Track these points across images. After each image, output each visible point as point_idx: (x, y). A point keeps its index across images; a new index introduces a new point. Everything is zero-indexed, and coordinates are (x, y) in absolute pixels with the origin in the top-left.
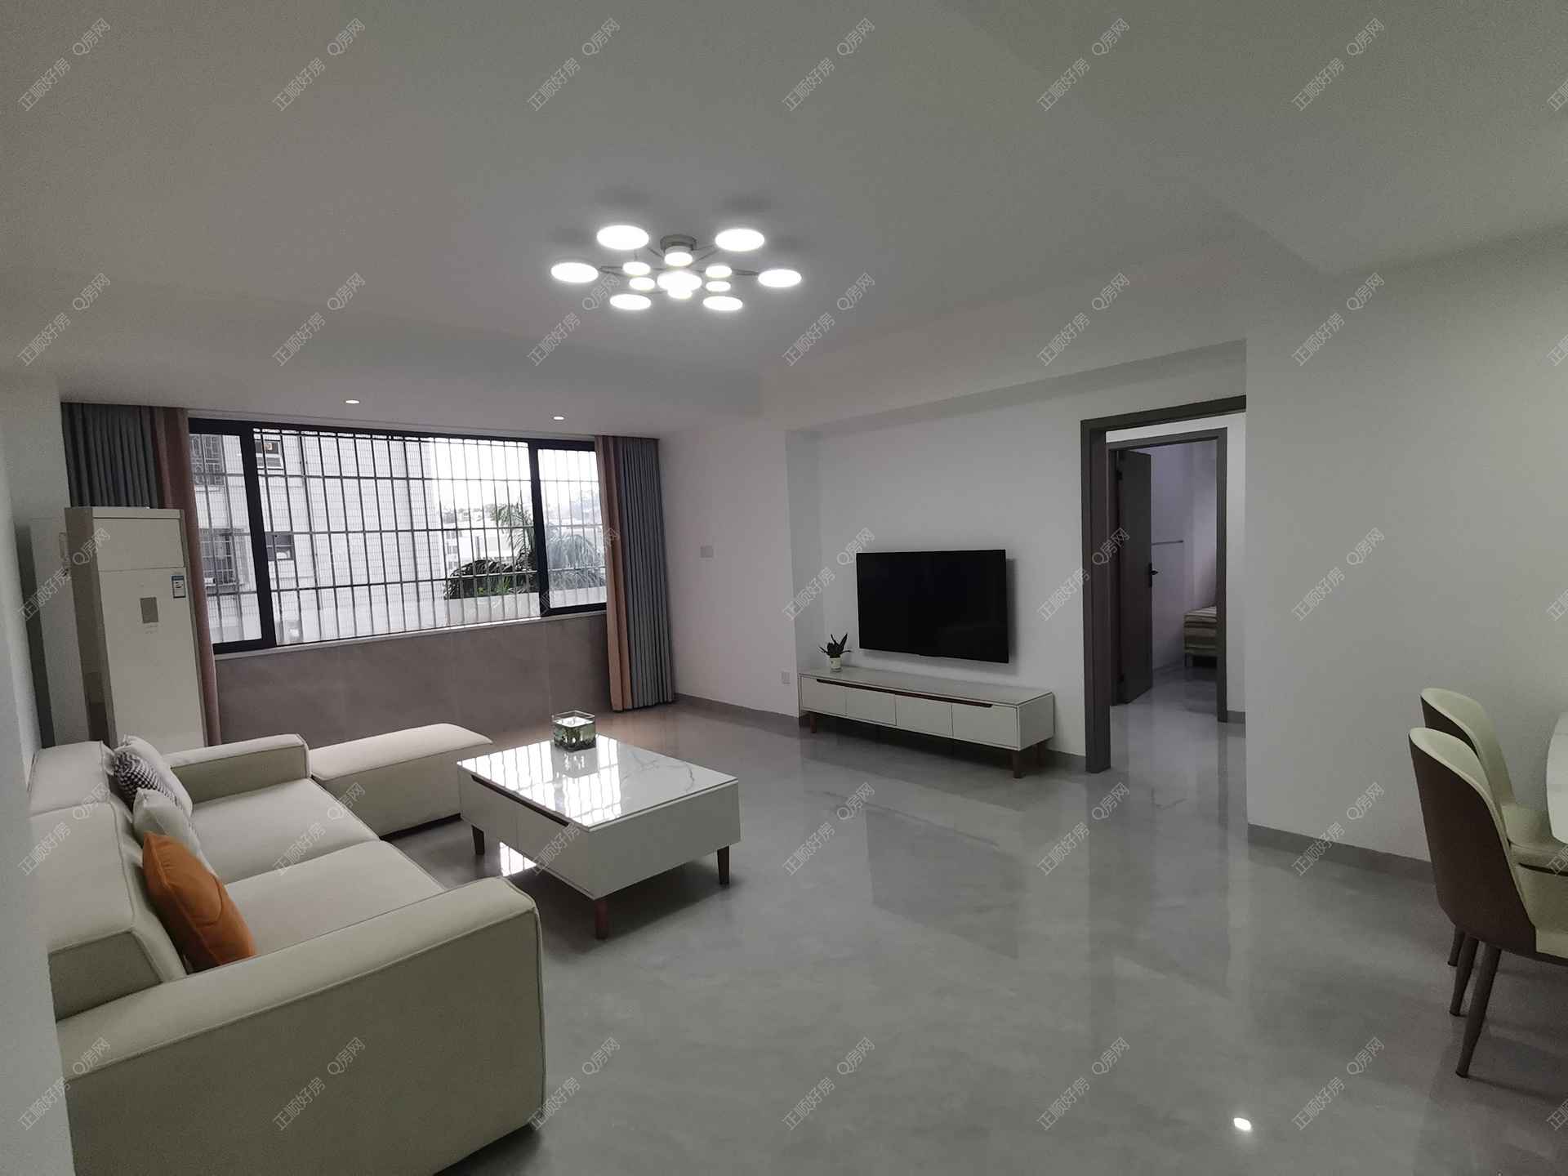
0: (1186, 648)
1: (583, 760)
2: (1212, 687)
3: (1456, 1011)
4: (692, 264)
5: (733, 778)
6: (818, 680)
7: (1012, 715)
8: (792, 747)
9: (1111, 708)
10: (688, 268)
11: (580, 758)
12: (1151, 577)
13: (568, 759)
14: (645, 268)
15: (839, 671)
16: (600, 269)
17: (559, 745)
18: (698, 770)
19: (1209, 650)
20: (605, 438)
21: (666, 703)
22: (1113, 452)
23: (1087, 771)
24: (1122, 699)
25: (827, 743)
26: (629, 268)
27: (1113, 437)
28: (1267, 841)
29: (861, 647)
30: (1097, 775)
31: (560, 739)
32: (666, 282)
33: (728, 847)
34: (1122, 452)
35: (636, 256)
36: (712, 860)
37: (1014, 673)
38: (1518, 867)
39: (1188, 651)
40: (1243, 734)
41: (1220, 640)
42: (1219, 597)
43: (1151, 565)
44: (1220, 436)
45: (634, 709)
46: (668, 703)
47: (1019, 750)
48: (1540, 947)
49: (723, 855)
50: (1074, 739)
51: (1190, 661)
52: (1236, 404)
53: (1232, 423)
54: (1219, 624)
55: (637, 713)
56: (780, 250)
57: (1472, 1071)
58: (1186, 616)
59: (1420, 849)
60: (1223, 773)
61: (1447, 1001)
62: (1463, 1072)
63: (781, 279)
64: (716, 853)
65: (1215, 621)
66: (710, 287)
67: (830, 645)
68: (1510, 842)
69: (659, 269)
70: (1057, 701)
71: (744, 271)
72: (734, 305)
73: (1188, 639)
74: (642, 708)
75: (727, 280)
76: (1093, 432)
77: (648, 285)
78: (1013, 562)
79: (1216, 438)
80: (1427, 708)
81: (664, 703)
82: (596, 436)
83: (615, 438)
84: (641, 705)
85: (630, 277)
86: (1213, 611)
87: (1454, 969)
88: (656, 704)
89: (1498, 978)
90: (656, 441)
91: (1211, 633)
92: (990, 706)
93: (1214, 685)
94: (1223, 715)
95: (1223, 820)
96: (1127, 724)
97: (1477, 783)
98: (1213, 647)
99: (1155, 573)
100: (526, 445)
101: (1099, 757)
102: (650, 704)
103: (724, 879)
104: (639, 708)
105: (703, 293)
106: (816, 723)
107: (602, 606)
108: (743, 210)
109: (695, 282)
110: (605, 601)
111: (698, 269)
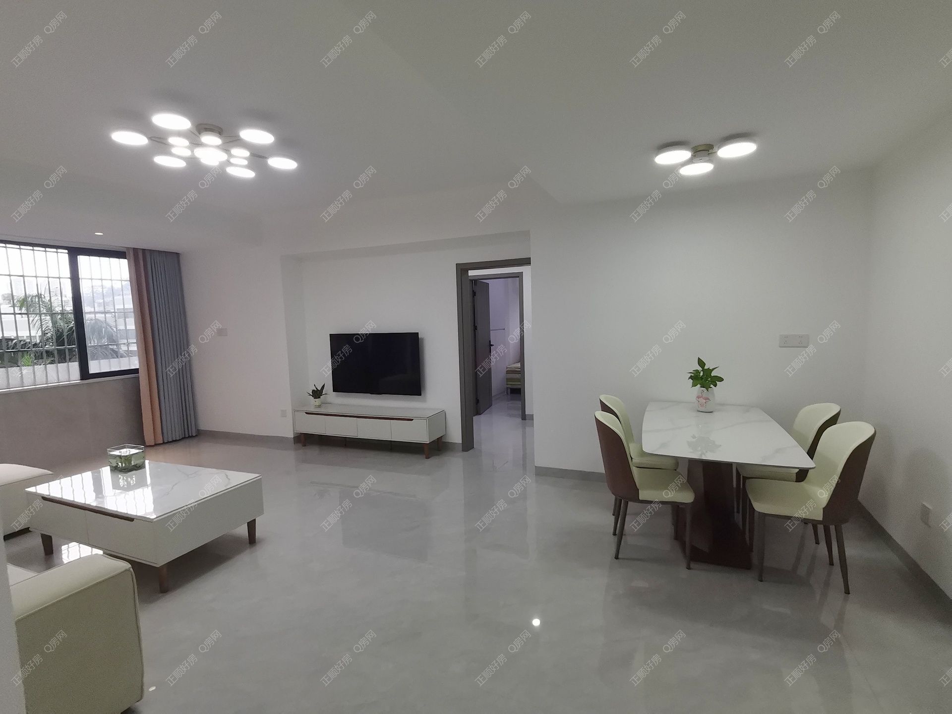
0: (507, 385)
1: (134, 479)
2: (518, 404)
3: (615, 534)
4: (220, 145)
5: (257, 475)
6: (306, 413)
7: (423, 424)
8: (290, 456)
9: (474, 417)
10: (218, 147)
11: (133, 477)
12: (490, 348)
13: (122, 479)
14: (186, 142)
15: (319, 406)
16: (150, 138)
17: (115, 469)
18: (231, 473)
19: (516, 385)
20: (135, 250)
21: (190, 437)
22: (472, 281)
23: (463, 451)
24: (478, 413)
25: (313, 452)
26: (172, 140)
27: (472, 273)
28: (543, 473)
29: (334, 391)
30: (466, 452)
31: (115, 465)
32: (199, 153)
33: (255, 520)
34: (475, 281)
35: (179, 134)
36: (242, 531)
37: (425, 401)
38: (634, 468)
39: (507, 386)
40: (533, 426)
41: (522, 380)
42: (521, 359)
43: (490, 341)
44: (519, 276)
45: (164, 443)
46: (192, 437)
47: (428, 443)
48: (641, 498)
49: (252, 525)
50: (455, 435)
51: (509, 391)
52: (526, 262)
53: (525, 270)
54: (521, 371)
55: (167, 446)
56: (285, 146)
57: (619, 557)
58: (507, 368)
59: (600, 468)
60: (524, 445)
61: (612, 530)
62: (617, 558)
63: (284, 164)
64: (247, 524)
65: (520, 370)
66: (232, 160)
67: (313, 391)
68: (632, 458)
69: (196, 143)
70: (447, 416)
71: (258, 156)
72: (250, 174)
73: (508, 380)
74: (170, 442)
75: (246, 158)
76: (462, 270)
77: (187, 153)
78: (422, 339)
79: (518, 277)
80: (602, 404)
81: (189, 437)
82: (128, 248)
83: (144, 250)
84: (170, 440)
85: (172, 146)
86: (519, 365)
87: (614, 516)
88: (183, 439)
89: (627, 516)
90: (177, 255)
91: (517, 376)
92: (412, 420)
93: (520, 403)
94: (524, 417)
95: (524, 466)
96: (481, 423)
97: (619, 432)
98: (520, 383)
99: (492, 345)
100: (66, 251)
101: (468, 443)
102: (178, 439)
103: (252, 539)
104: (168, 442)
105: (228, 163)
106: (305, 440)
107: (136, 371)
108: (262, 119)
109: (223, 156)
110: (138, 367)
111: (226, 148)
